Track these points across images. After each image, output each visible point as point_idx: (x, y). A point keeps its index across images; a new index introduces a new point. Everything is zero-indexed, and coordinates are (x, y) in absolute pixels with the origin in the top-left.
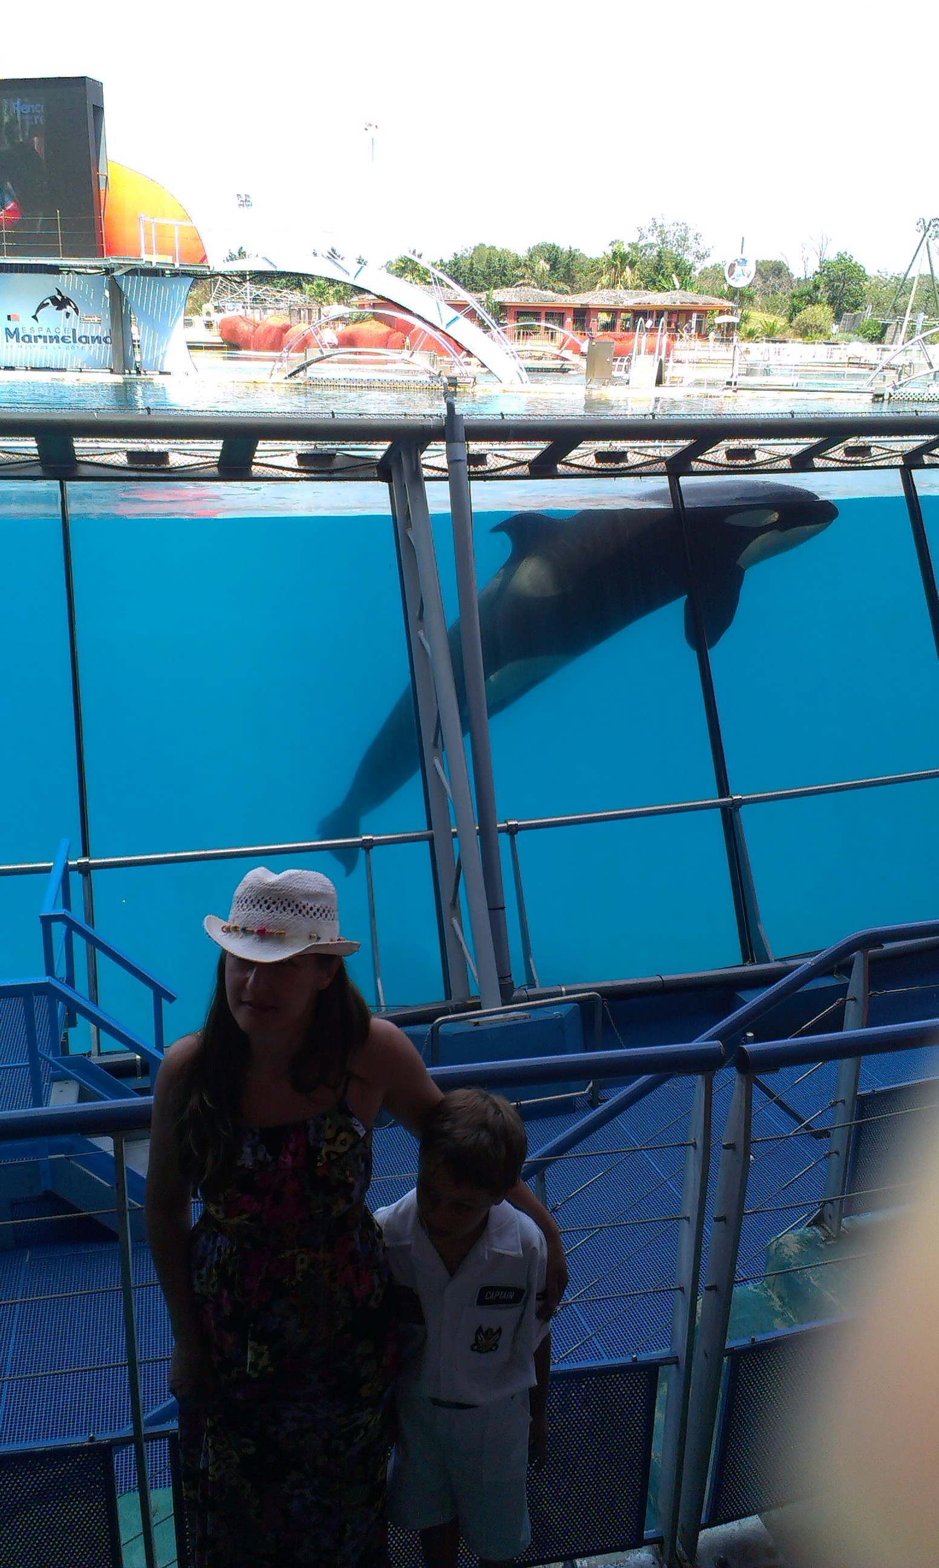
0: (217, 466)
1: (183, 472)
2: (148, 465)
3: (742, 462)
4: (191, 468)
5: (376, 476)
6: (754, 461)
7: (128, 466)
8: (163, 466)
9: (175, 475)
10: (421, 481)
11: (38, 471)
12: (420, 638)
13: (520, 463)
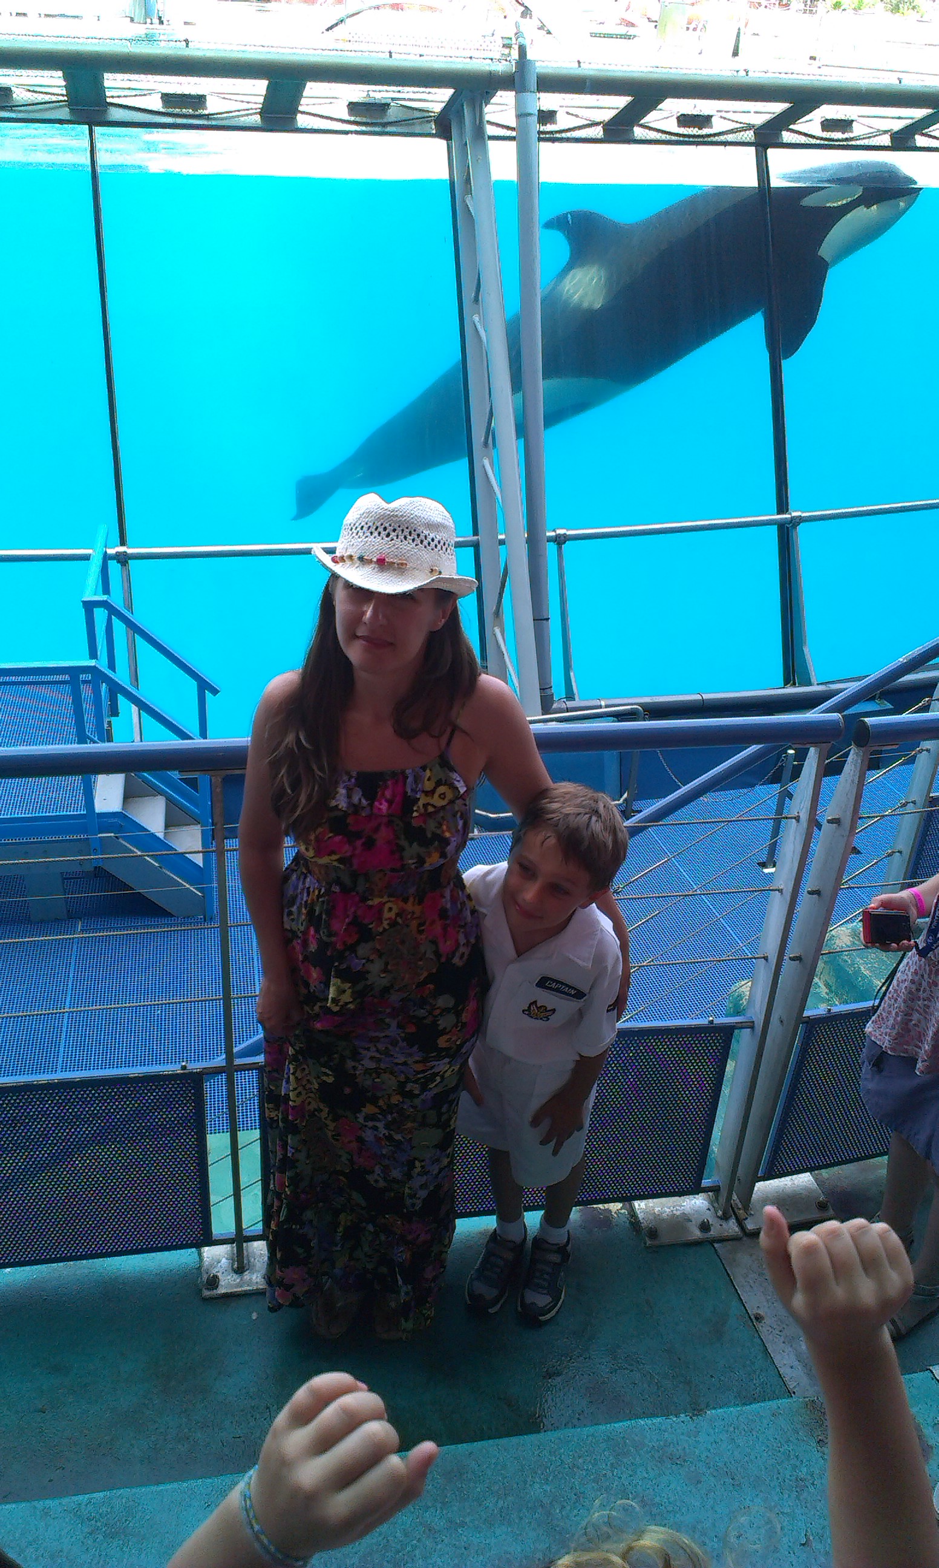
0: (260, 113)
1: (222, 119)
2: (184, 110)
3: (838, 135)
4: (231, 115)
5: (434, 132)
6: (851, 135)
7: (162, 110)
8: (200, 112)
9: (214, 123)
10: (484, 139)
11: (64, 113)
12: (474, 323)
13: (595, 124)
